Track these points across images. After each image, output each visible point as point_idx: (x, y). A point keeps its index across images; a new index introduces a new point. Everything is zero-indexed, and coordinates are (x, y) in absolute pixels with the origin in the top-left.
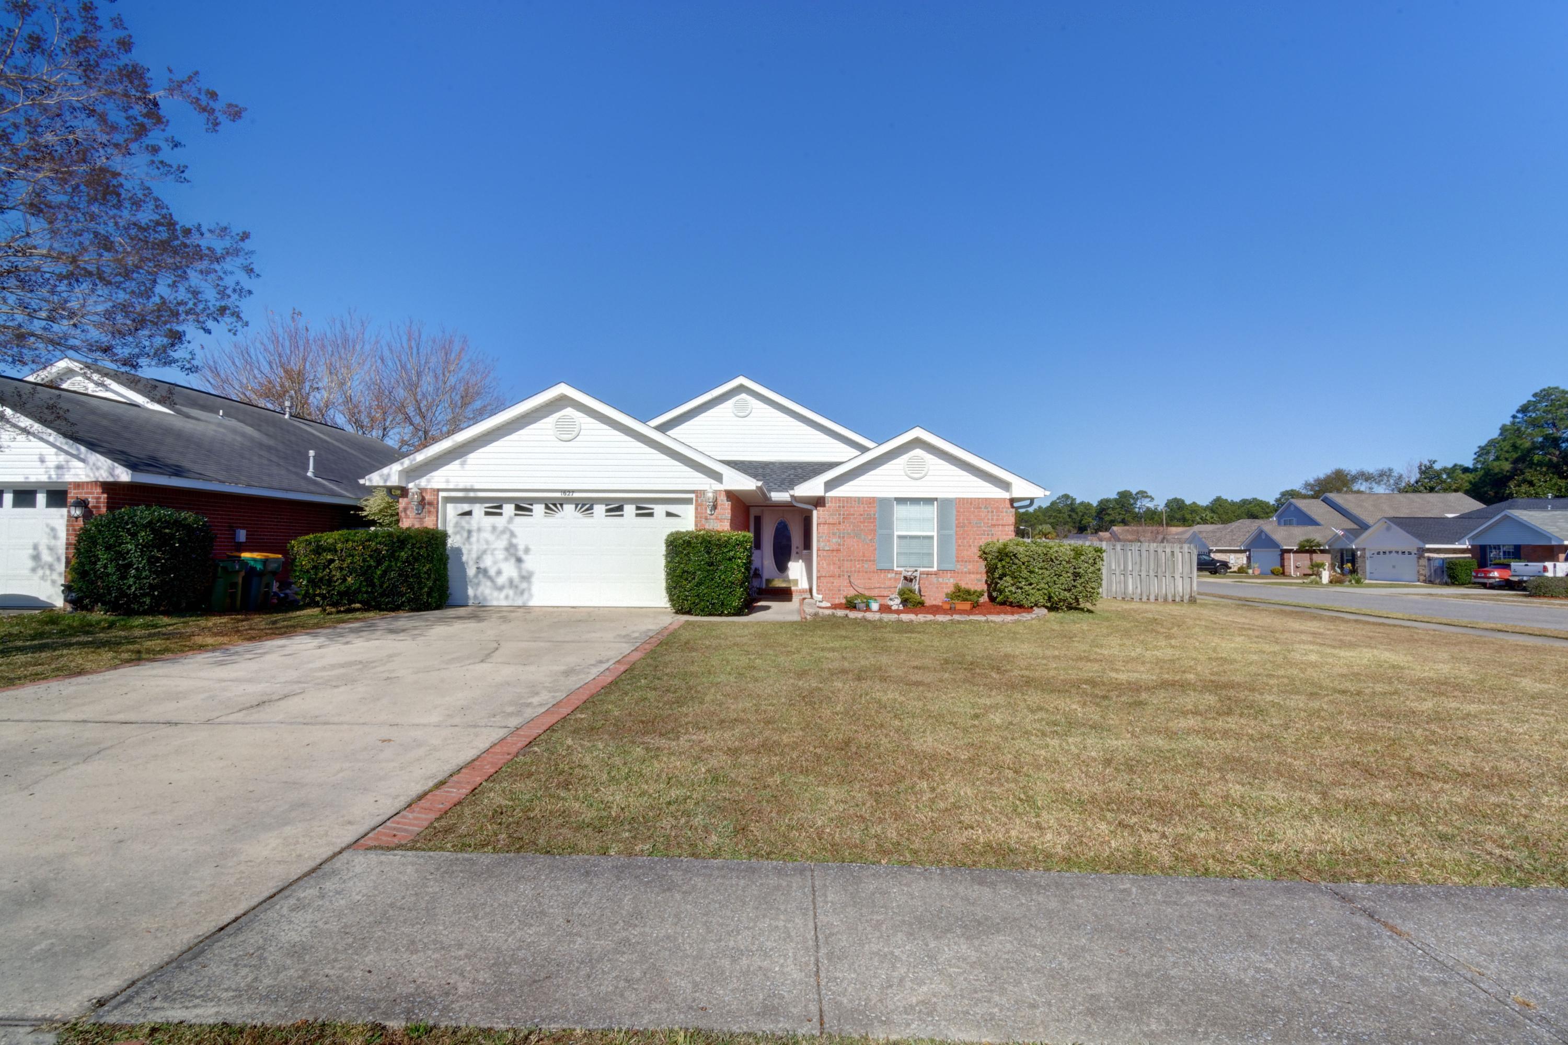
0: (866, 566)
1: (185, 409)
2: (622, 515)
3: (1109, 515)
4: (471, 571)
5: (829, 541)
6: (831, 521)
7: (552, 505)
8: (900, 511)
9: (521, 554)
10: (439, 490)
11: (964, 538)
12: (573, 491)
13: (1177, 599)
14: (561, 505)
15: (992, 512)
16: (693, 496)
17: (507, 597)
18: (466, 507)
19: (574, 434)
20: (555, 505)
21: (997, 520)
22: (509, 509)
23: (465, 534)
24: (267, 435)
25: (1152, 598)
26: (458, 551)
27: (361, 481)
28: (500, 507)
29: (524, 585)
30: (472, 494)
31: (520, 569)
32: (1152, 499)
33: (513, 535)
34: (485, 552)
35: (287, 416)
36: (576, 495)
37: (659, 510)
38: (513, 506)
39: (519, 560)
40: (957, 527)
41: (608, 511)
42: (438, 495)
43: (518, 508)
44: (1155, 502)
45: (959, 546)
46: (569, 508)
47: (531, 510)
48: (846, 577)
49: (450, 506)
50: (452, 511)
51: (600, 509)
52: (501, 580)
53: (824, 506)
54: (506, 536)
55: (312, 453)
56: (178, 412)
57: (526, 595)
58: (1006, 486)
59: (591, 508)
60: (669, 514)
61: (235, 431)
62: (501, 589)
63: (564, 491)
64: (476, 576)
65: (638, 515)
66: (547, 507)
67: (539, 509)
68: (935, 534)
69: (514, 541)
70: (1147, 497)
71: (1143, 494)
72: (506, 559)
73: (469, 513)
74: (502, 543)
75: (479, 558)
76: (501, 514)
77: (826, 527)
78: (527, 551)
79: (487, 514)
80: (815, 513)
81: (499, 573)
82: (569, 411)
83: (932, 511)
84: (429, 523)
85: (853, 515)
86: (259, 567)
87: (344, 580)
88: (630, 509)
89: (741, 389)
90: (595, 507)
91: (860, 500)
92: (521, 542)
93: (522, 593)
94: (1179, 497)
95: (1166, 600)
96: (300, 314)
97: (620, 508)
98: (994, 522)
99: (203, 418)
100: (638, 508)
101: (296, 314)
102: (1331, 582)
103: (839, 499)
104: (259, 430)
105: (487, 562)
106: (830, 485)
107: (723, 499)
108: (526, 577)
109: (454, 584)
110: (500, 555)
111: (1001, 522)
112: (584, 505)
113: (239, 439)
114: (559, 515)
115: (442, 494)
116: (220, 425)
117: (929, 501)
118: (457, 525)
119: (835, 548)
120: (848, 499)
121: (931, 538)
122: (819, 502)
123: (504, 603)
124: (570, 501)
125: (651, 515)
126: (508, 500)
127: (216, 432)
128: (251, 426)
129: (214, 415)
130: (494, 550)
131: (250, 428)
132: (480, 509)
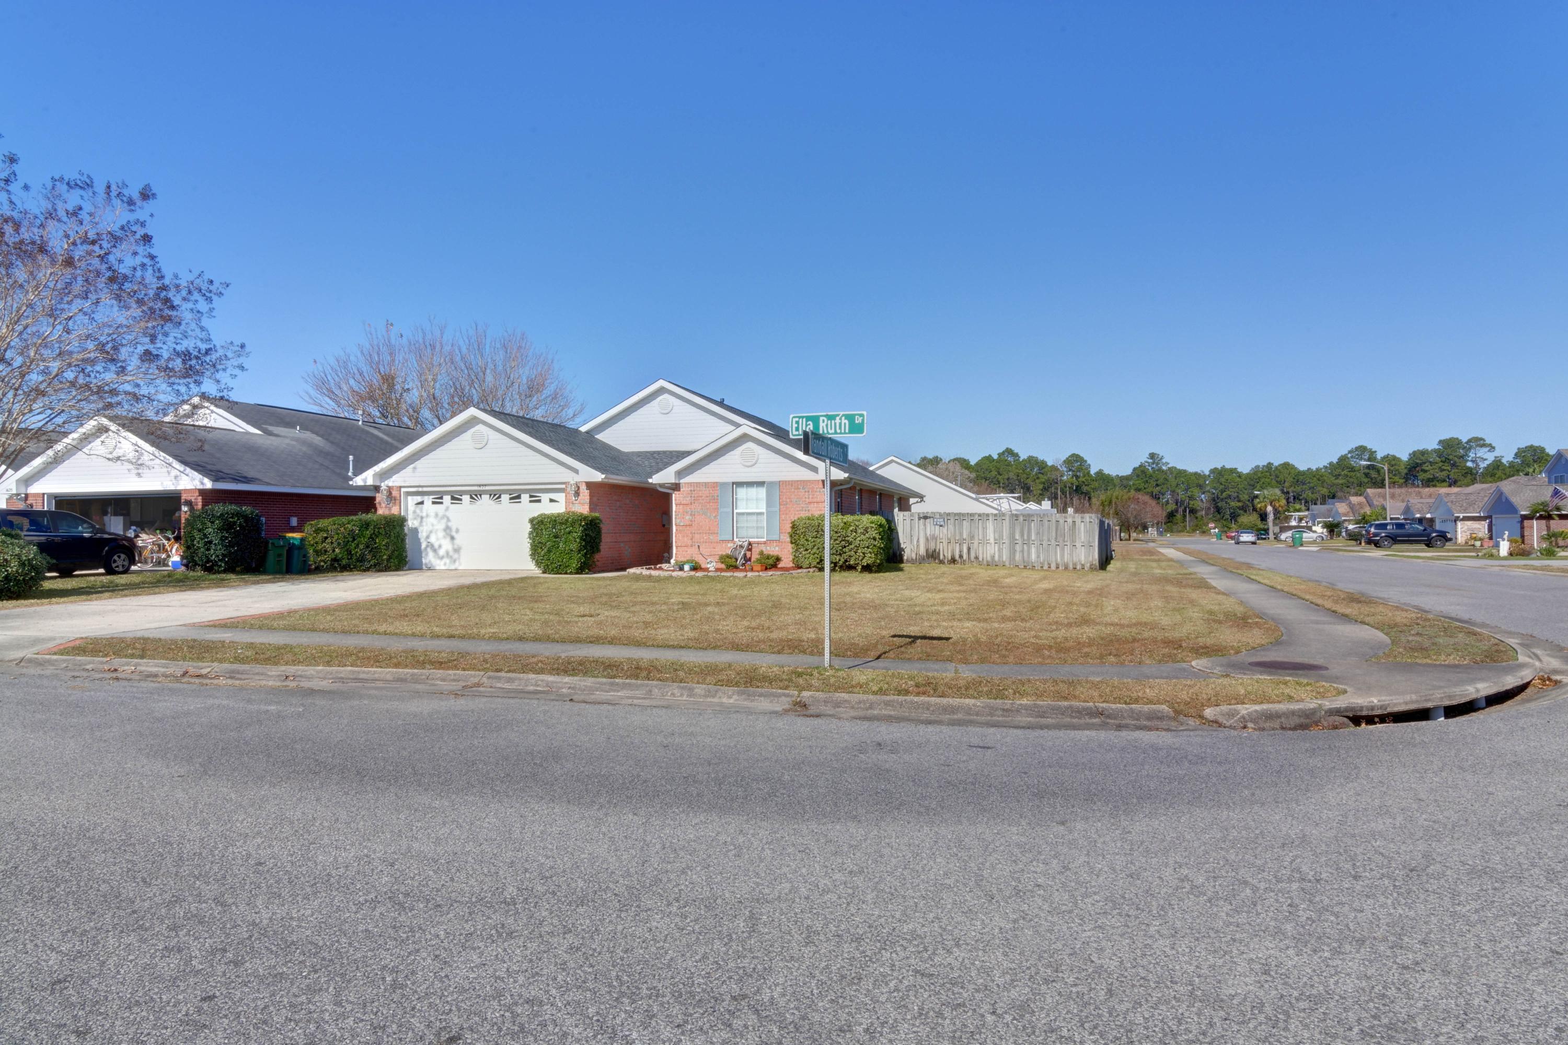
0: (711, 538)
1: (271, 428)
2: (520, 502)
3: (1425, 471)
4: (423, 546)
5: (683, 518)
6: (684, 502)
7: (475, 496)
9: (454, 534)
10: (401, 487)
11: (783, 514)
12: (486, 485)
13: (1078, 567)
14: (480, 495)
15: (808, 491)
16: (563, 486)
17: (445, 564)
18: (419, 499)
19: (484, 443)
21: (812, 498)
22: (447, 499)
23: (419, 520)
24: (332, 443)
25: (1053, 567)
26: (415, 531)
27: (351, 483)
28: (441, 498)
29: (456, 556)
30: (420, 489)
31: (453, 544)
32: (1492, 448)
33: (449, 519)
34: (431, 532)
35: (360, 423)
36: (487, 488)
37: (545, 497)
38: (449, 497)
39: (452, 538)
40: (780, 504)
41: (511, 499)
42: (401, 491)
43: (453, 498)
44: (1497, 453)
45: (783, 520)
46: (486, 497)
47: (461, 500)
48: (696, 547)
49: (410, 498)
50: (412, 501)
51: (505, 498)
52: (442, 552)
53: (679, 490)
54: (445, 520)
55: (351, 458)
56: (265, 431)
57: (457, 563)
58: (816, 469)
59: (499, 497)
60: (552, 501)
61: (304, 442)
62: (442, 558)
63: (480, 486)
64: (426, 548)
65: (531, 501)
66: (472, 497)
67: (466, 498)
68: (764, 510)
69: (450, 524)
70: (1484, 445)
71: (1479, 442)
72: (444, 537)
73: (422, 503)
74: (442, 526)
75: (428, 537)
76: (441, 503)
77: (682, 506)
78: (457, 531)
79: (434, 503)
80: (673, 496)
81: (440, 546)
82: (479, 428)
83: (762, 492)
84: (395, 511)
85: (702, 496)
86: (297, 543)
87: (334, 551)
88: (525, 498)
90: (502, 496)
91: (706, 484)
92: (454, 524)
93: (455, 561)
94: (1536, 444)
95: (1066, 568)
96: (392, 325)
97: (519, 497)
98: (810, 500)
99: (283, 434)
100: (531, 496)
101: (389, 324)
103: (690, 484)
104: (327, 439)
105: (433, 539)
106: (680, 473)
107: (583, 488)
108: (457, 550)
109: (410, 554)
110: (441, 534)
111: (815, 500)
112: (494, 495)
113: (304, 449)
114: (479, 503)
115: (403, 490)
116: (297, 440)
117: (760, 484)
118: (414, 512)
119: (688, 523)
120: (698, 484)
121: (761, 514)
122: (676, 487)
123: (443, 568)
124: (485, 492)
125: (539, 501)
126: (447, 493)
127: (288, 445)
128: (322, 436)
129: (293, 430)
130: (437, 530)
131: (320, 438)
132: (428, 500)
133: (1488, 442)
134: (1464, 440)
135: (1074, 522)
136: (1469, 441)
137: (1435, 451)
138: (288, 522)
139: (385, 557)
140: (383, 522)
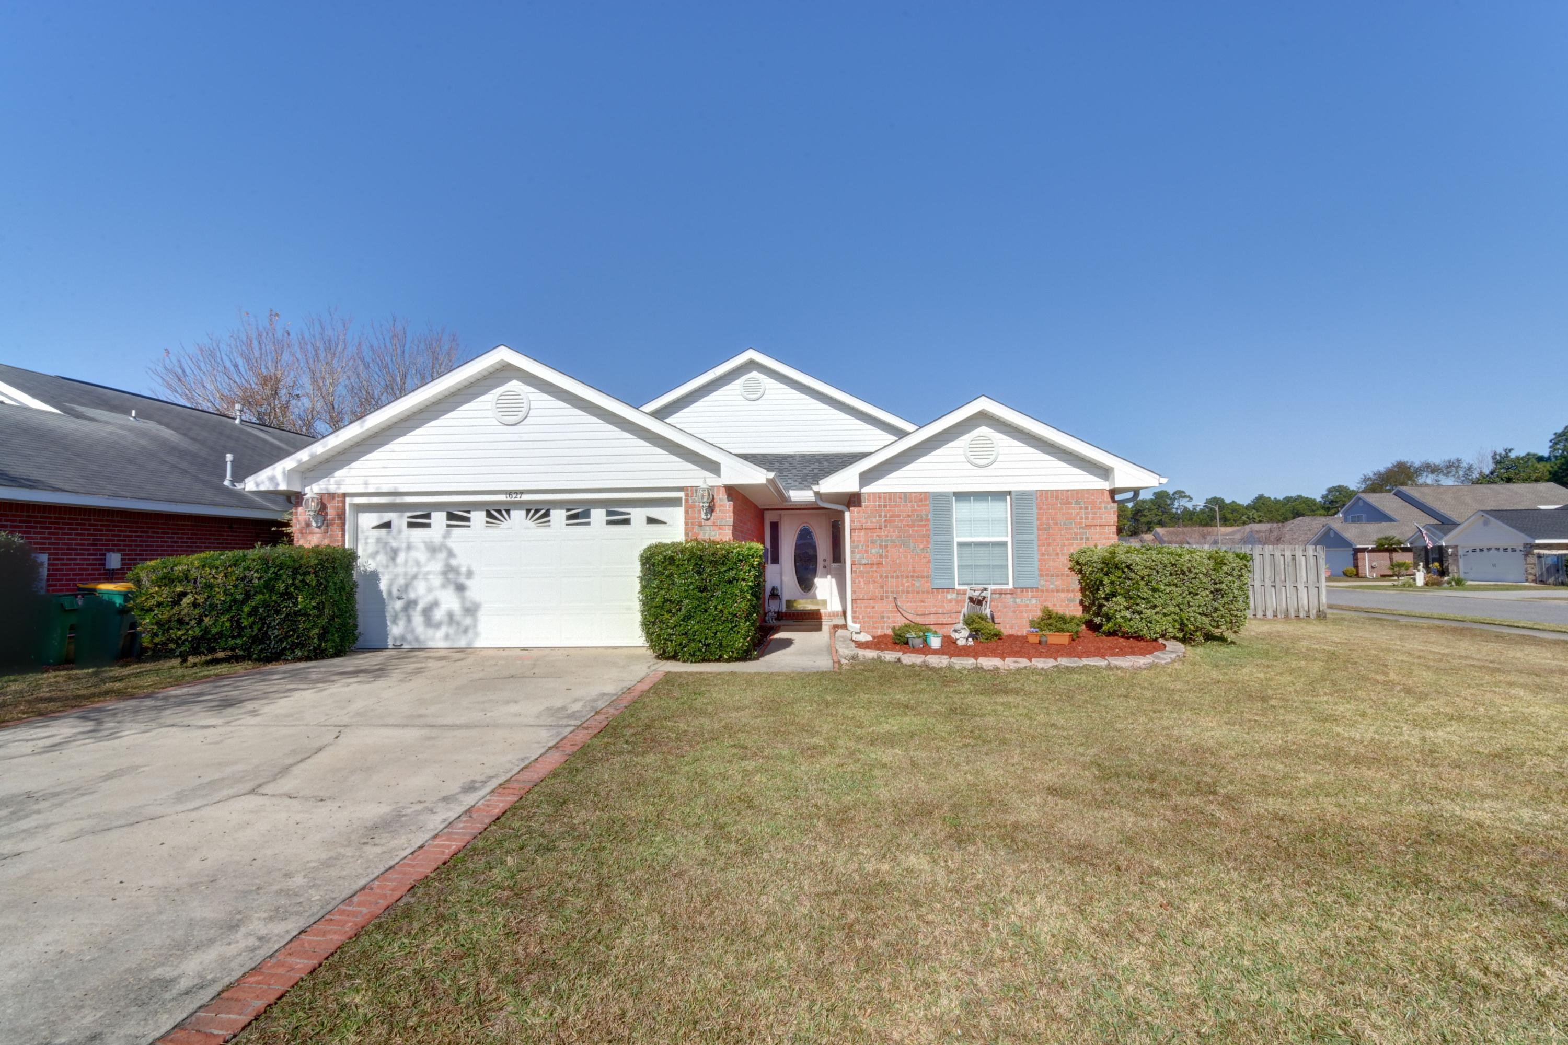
0: (917, 584)
1: (80, 409)
2: (588, 524)
3: (1145, 516)
4: (390, 605)
5: (867, 552)
6: (869, 525)
7: (495, 512)
8: (959, 511)
9: (463, 579)
10: (344, 495)
11: (1049, 544)
12: (522, 492)
13: (1302, 615)
14: (508, 511)
15: (1086, 508)
16: (681, 494)
18: (383, 517)
19: (521, 415)
20: (499, 511)
21: (1093, 518)
22: (439, 519)
23: (382, 556)
24: (192, 439)
25: (1270, 614)
26: (374, 577)
28: (428, 516)
32: (1191, 499)
33: (451, 554)
35: (237, 421)
36: (525, 497)
37: (638, 515)
38: (444, 514)
40: (1039, 529)
41: (569, 518)
42: (344, 503)
43: (451, 516)
44: (1194, 503)
45: (1043, 555)
46: (518, 515)
47: (467, 519)
48: (891, 599)
49: (361, 517)
50: (368, 520)
51: (558, 516)
53: (859, 505)
55: (229, 457)
56: (67, 411)
58: (1104, 472)
59: (547, 514)
60: (651, 521)
61: (143, 434)
63: (510, 493)
65: (610, 523)
66: (489, 515)
67: (478, 517)
68: (1009, 539)
70: (1185, 497)
71: (1181, 494)
73: (387, 525)
75: (401, 589)
76: (428, 525)
77: (863, 533)
79: (411, 525)
80: (847, 515)
82: (514, 385)
83: (1004, 510)
84: (333, 540)
85: (899, 516)
86: (118, 601)
87: (200, 620)
88: (598, 515)
89: (752, 365)
90: (552, 512)
91: (906, 496)
92: (462, 561)
94: (1218, 496)
96: (277, 315)
97: (586, 514)
98: (1089, 522)
100: (609, 513)
102: (1426, 584)
103: (879, 496)
104: (185, 435)
106: (867, 477)
107: (721, 497)
109: (364, 622)
111: (1098, 522)
112: (537, 511)
113: (143, 442)
114: (505, 525)
115: (348, 500)
116: (131, 430)
117: (1000, 496)
118: (372, 542)
119: (875, 560)
120: (891, 496)
121: (1004, 544)
122: (853, 500)
124: (519, 505)
125: (627, 522)
126: (438, 506)
127: (111, 433)
128: (175, 429)
129: (124, 417)
130: (427, 573)
131: (172, 432)
132: (399, 520)
133: (1187, 494)
134: (1171, 492)
135: (1294, 556)
136: (1175, 493)
137: (1151, 501)
138: (102, 561)
139: (316, 631)
140: (314, 562)
